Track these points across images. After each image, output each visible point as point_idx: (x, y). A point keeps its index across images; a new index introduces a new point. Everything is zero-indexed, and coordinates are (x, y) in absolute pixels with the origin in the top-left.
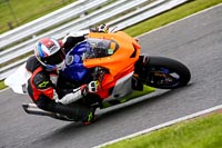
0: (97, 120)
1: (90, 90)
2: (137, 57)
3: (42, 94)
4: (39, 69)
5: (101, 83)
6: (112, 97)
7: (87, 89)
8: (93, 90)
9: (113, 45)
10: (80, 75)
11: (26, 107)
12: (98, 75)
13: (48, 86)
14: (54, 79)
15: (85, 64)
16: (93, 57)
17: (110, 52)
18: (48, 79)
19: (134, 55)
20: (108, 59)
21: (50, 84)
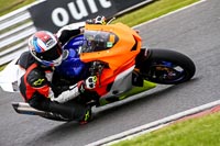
0: (94, 119)
1: (88, 87)
2: (138, 50)
3: (37, 92)
4: (34, 66)
5: (100, 78)
6: (110, 94)
7: (84, 85)
8: (91, 86)
9: (112, 37)
10: (77, 70)
11: (16, 106)
12: (96, 70)
13: (43, 83)
14: (49, 76)
15: (82, 58)
16: (90, 51)
17: (109, 45)
18: (43, 76)
19: (135, 48)
20: (107, 53)
21: (46, 82)
